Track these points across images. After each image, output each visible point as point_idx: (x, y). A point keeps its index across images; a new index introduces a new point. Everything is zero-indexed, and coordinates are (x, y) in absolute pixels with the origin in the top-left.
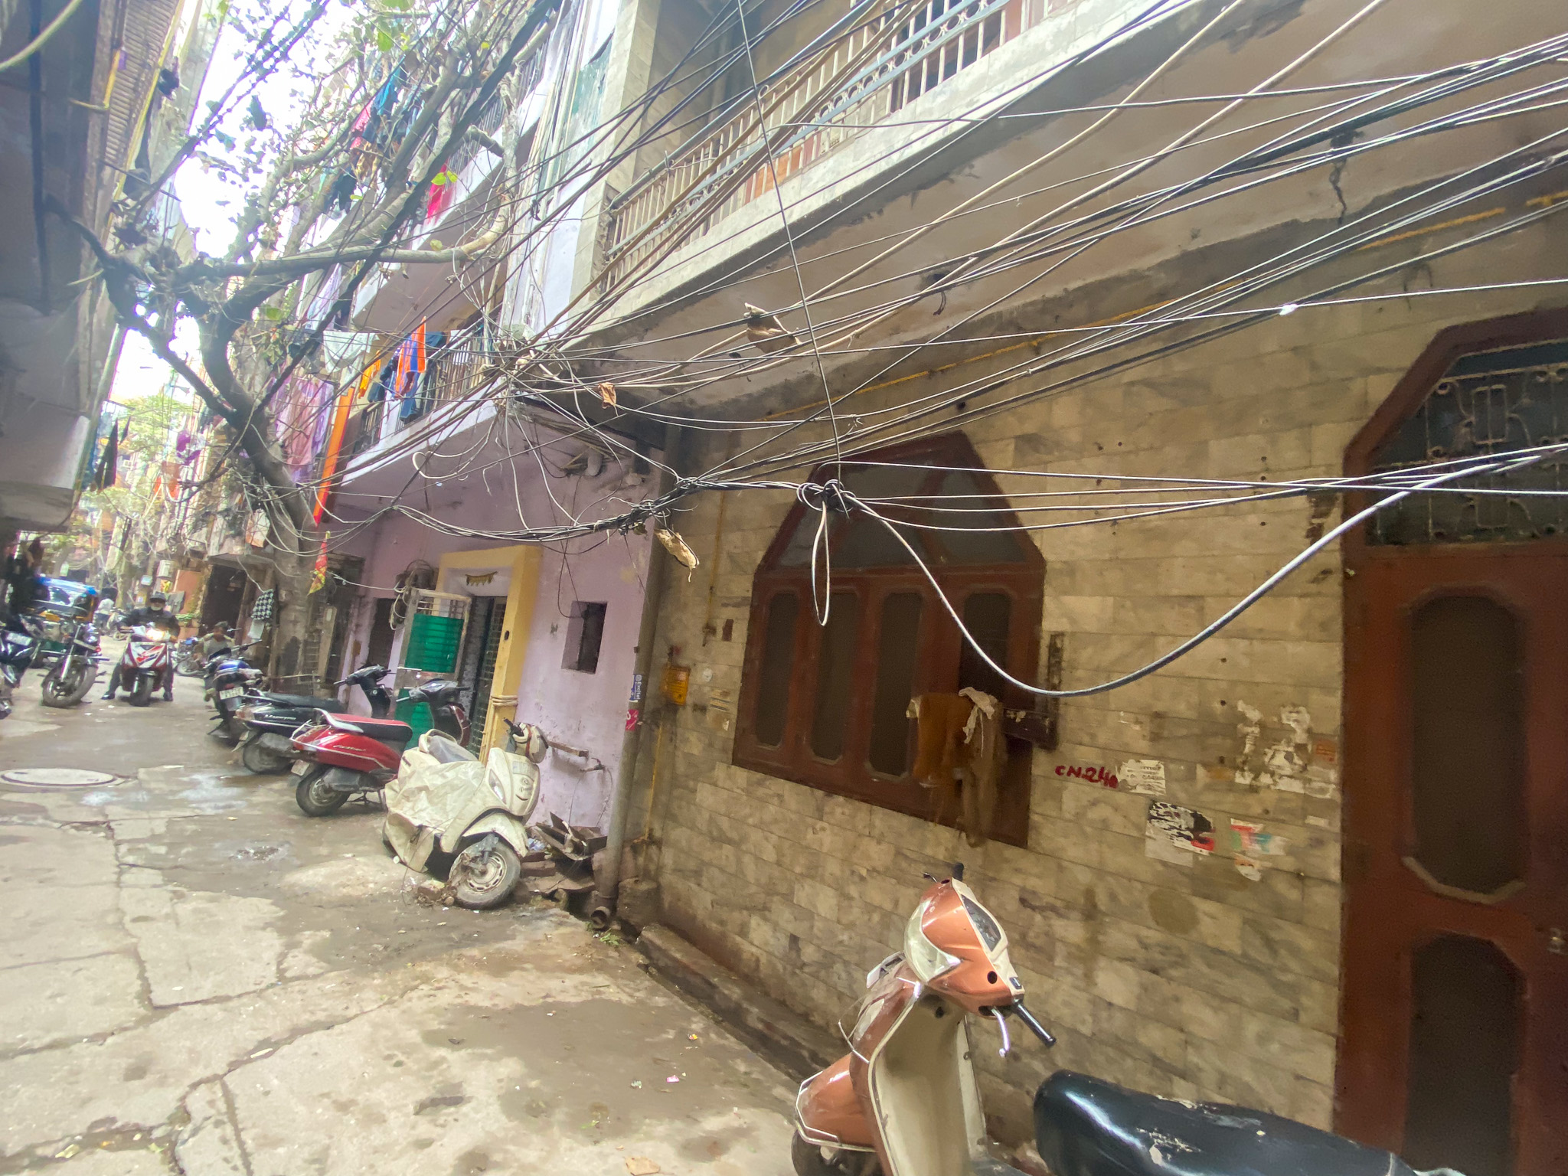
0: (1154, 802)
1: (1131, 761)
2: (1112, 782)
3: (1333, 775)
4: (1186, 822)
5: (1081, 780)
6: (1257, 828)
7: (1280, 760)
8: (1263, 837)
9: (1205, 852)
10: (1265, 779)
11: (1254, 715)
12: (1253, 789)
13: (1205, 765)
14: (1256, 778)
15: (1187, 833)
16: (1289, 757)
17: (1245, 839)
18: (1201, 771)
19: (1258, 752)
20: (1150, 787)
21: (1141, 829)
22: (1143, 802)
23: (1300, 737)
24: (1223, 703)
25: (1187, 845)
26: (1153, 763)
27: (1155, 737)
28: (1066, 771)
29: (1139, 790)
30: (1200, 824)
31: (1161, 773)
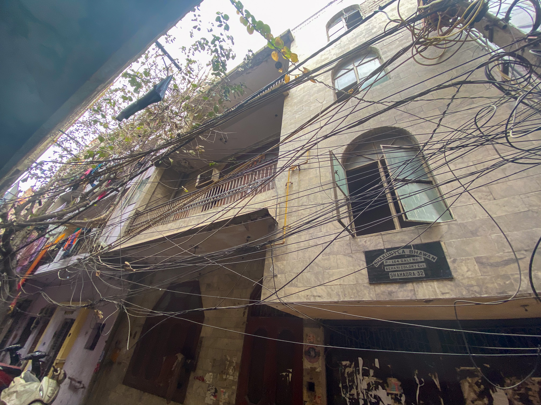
0: (209, 385)
1: (208, 374)
2: (203, 380)
3: (238, 374)
4: (213, 391)
5: (198, 381)
6: (224, 390)
7: (231, 371)
8: (225, 393)
9: (215, 399)
10: (228, 376)
11: (229, 359)
12: (226, 379)
13: (220, 374)
14: (226, 376)
15: (213, 394)
16: (232, 370)
17: (222, 394)
18: (218, 375)
19: (228, 369)
20: (209, 381)
21: (205, 394)
22: (207, 385)
23: (234, 364)
24: (225, 356)
25: (212, 397)
26: (211, 374)
27: (213, 366)
28: (195, 378)
29: (208, 382)
30: (216, 391)
31: (212, 377)
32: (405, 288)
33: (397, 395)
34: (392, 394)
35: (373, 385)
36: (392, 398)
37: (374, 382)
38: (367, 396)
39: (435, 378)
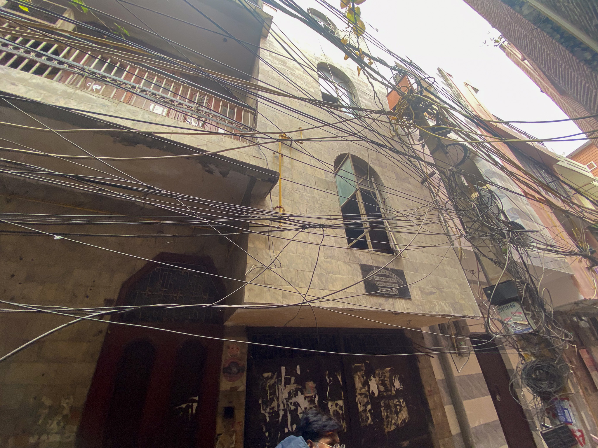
7: (53, 426)
10: (44, 438)
11: (49, 403)
19: (44, 423)
32: (388, 302)
33: (312, 396)
34: (308, 397)
35: (293, 392)
36: (308, 401)
37: (294, 389)
38: (288, 405)
39: (339, 375)
